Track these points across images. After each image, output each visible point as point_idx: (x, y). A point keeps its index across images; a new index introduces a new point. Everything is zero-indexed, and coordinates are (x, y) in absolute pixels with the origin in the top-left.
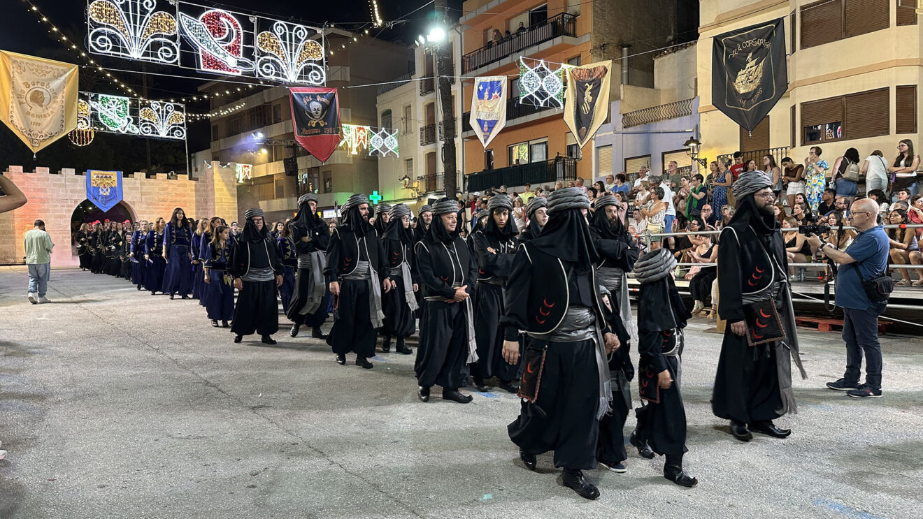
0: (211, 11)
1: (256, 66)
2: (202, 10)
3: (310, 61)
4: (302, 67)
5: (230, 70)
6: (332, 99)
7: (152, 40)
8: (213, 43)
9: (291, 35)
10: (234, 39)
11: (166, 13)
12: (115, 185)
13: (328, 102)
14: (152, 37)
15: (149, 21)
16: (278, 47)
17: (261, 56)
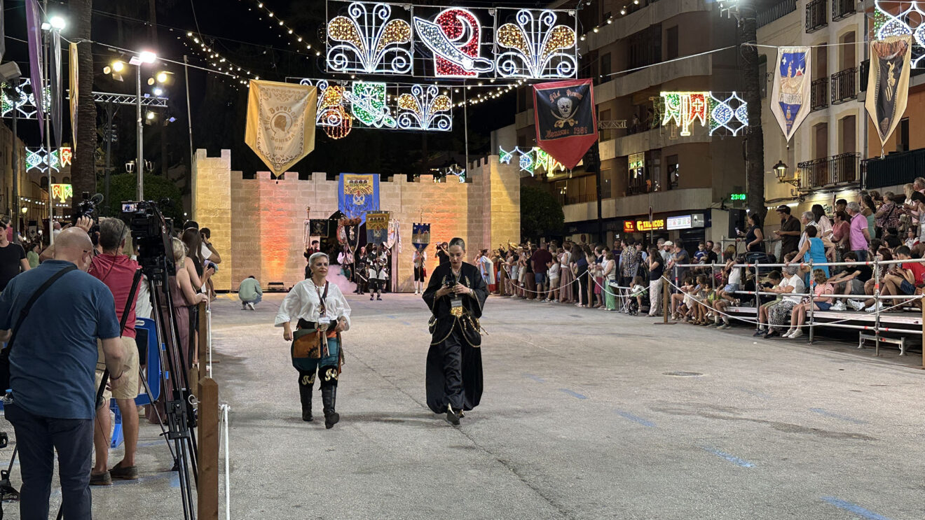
0: (447, 10)
1: (494, 65)
2: (438, 10)
3: (559, 51)
4: (549, 59)
5: (466, 73)
6: (586, 91)
7: (386, 51)
8: (448, 46)
9: (536, 24)
10: (471, 37)
11: (401, 20)
12: (371, 191)
13: (580, 97)
14: (387, 48)
15: (384, 31)
16: (521, 40)
17: (501, 53)
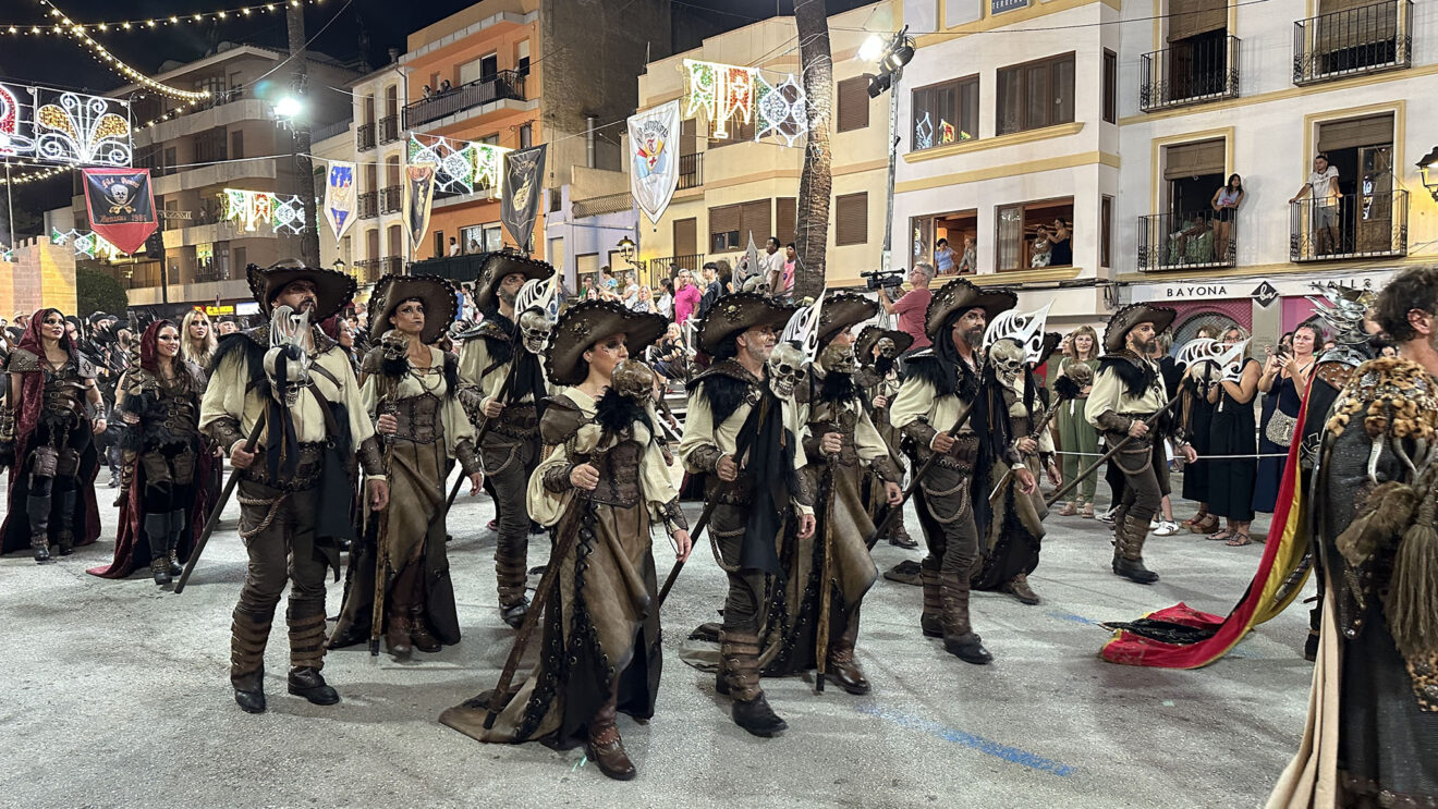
1: (36, 145)
3: (111, 139)
4: (100, 145)
6: (143, 181)
9: (84, 109)
10: (6, 114)
13: (137, 185)
16: (67, 123)
17: (44, 133)
